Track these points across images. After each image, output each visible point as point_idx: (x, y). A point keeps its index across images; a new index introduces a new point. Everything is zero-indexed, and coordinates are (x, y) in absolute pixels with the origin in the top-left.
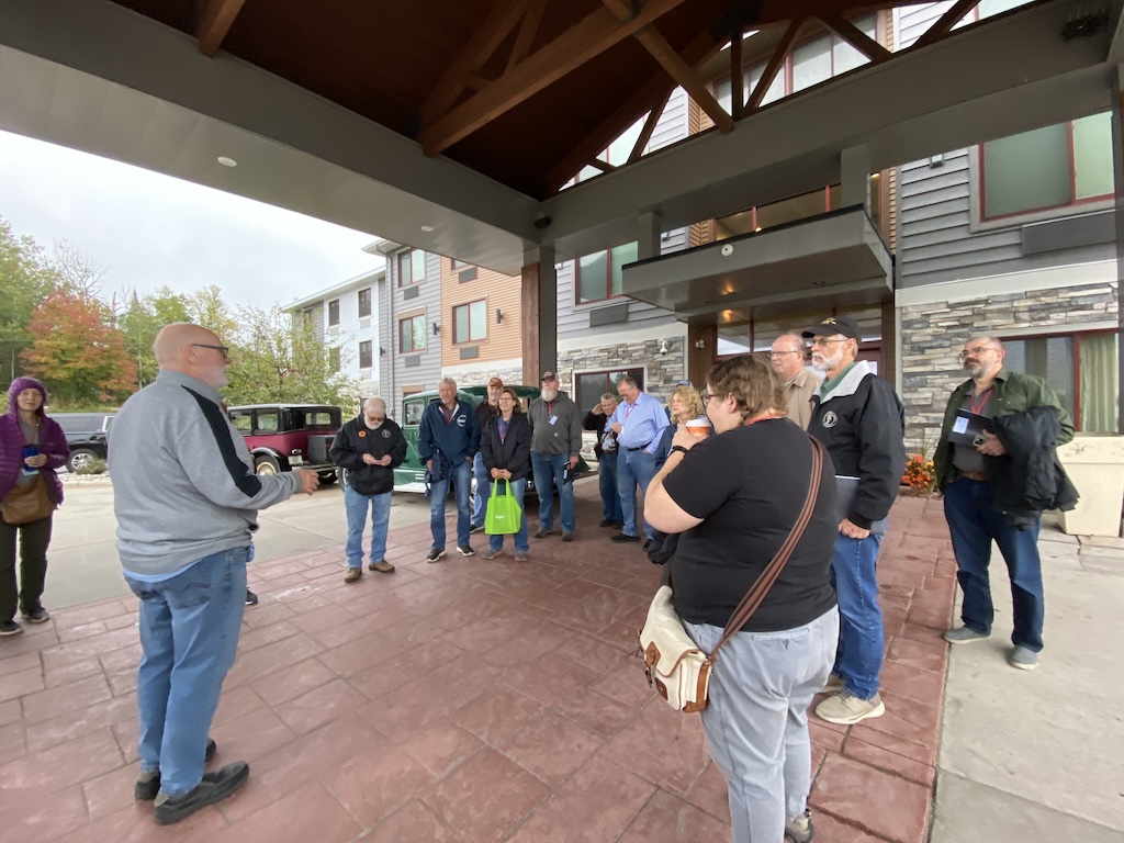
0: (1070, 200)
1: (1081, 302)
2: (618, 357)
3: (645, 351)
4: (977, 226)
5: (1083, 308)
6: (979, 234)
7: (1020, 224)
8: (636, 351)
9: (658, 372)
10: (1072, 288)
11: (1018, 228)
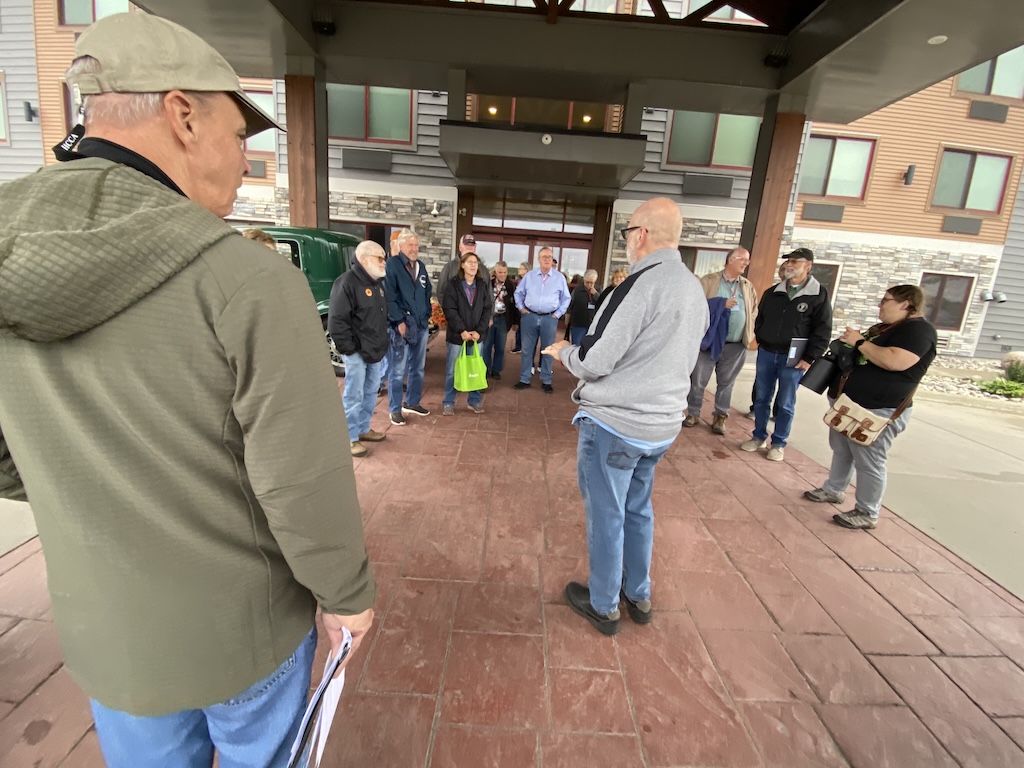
0: (708, 164)
1: (704, 230)
2: (380, 209)
3: (413, 209)
4: (664, 166)
5: (703, 233)
6: (664, 172)
7: (685, 172)
8: (402, 206)
9: (427, 232)
10: (701, 220)
11: (683, 174)
